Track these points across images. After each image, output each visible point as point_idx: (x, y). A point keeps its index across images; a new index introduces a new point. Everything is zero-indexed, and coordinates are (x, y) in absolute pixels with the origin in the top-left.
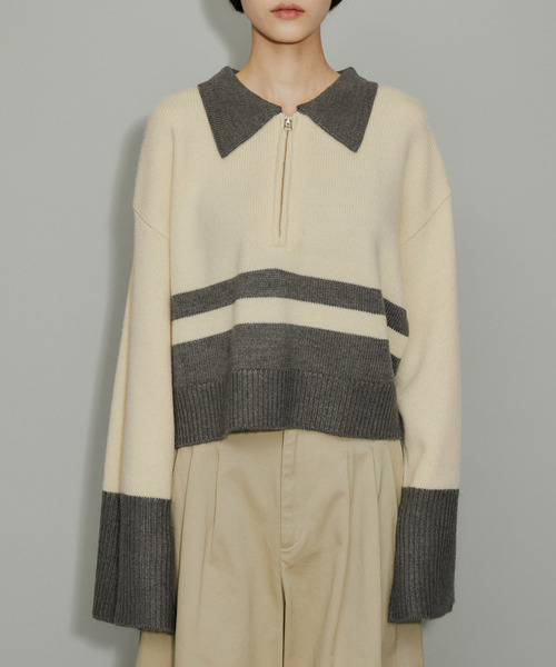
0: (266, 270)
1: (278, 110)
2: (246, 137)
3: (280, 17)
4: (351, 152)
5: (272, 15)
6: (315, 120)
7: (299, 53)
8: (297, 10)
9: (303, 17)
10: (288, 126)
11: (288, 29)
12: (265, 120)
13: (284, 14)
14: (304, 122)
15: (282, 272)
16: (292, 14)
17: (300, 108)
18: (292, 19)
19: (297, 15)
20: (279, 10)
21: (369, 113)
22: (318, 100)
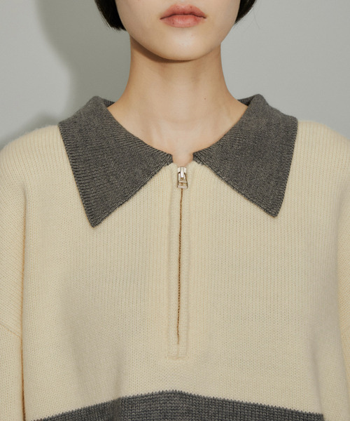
0: (161, 393)
1: (167, 159)
2: (125, 197)
3: (173, 24)
4: (269, 217)
5: (161, 23)
6: (218, 172)
7: (195, 78)
8: (196, 15)
9: (204, 25)
10: (182, 183)
11: (184, 42)
12: (150, 173)
13: (178, 21)
14: (202, 175)
15: (182, 395)
16: (190, 20)
17: (198, 156)
18: (189, 27)
19: (197, 22)
20: (171, 16)
21: (290, 160)
22: (221, 144)
